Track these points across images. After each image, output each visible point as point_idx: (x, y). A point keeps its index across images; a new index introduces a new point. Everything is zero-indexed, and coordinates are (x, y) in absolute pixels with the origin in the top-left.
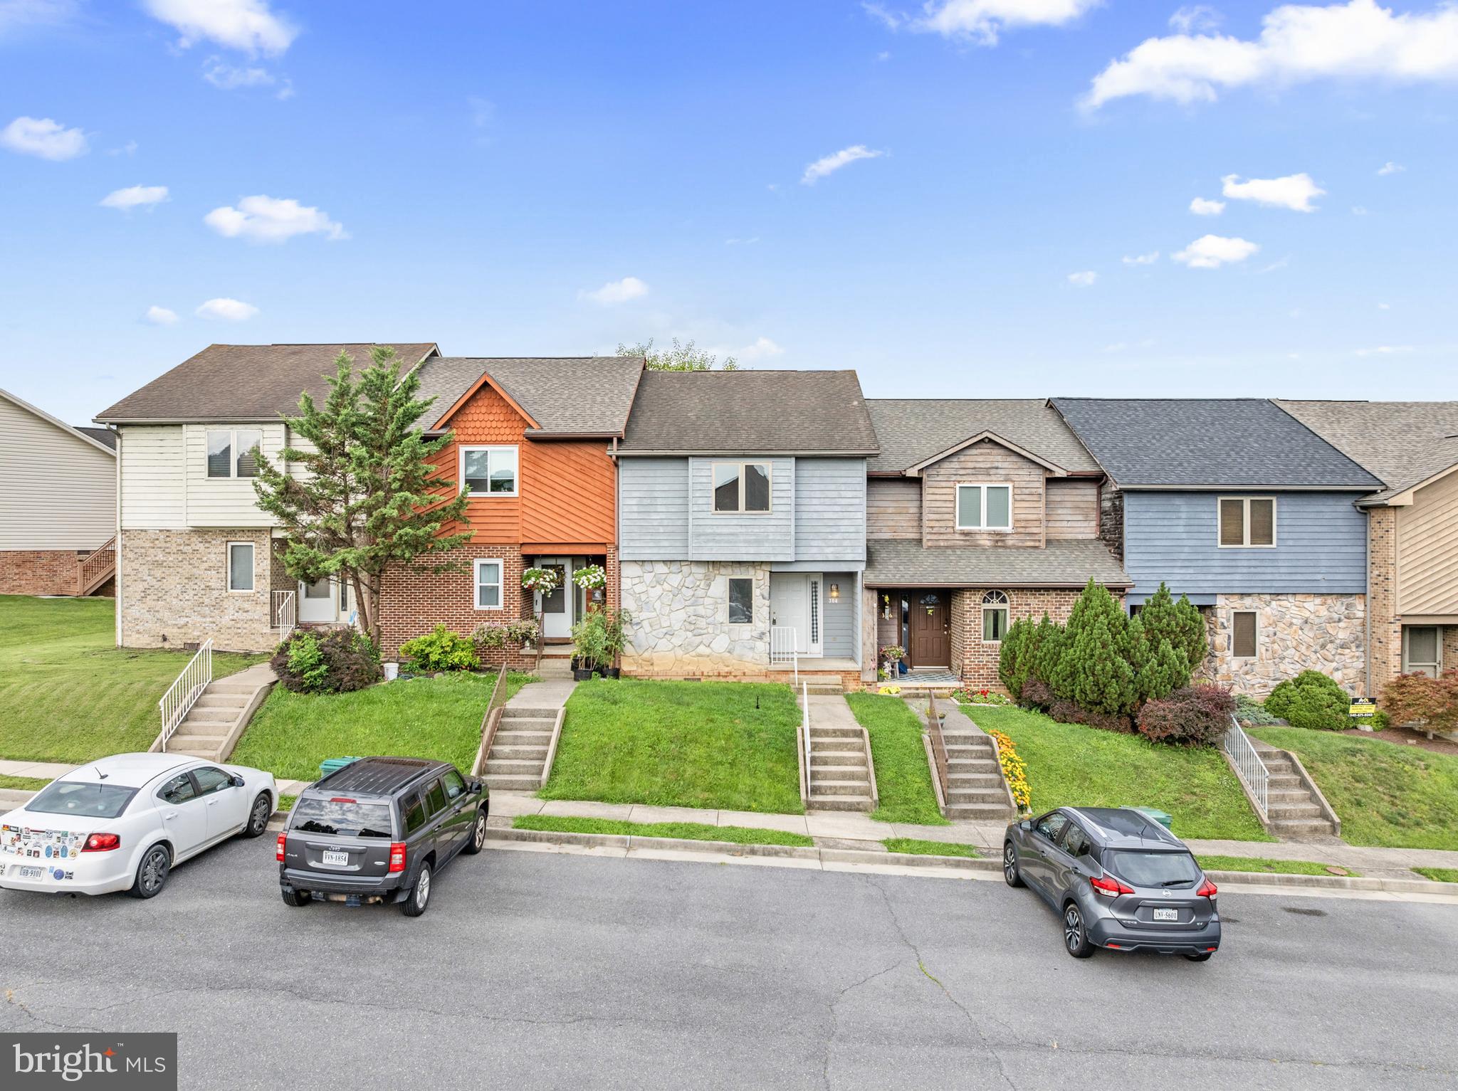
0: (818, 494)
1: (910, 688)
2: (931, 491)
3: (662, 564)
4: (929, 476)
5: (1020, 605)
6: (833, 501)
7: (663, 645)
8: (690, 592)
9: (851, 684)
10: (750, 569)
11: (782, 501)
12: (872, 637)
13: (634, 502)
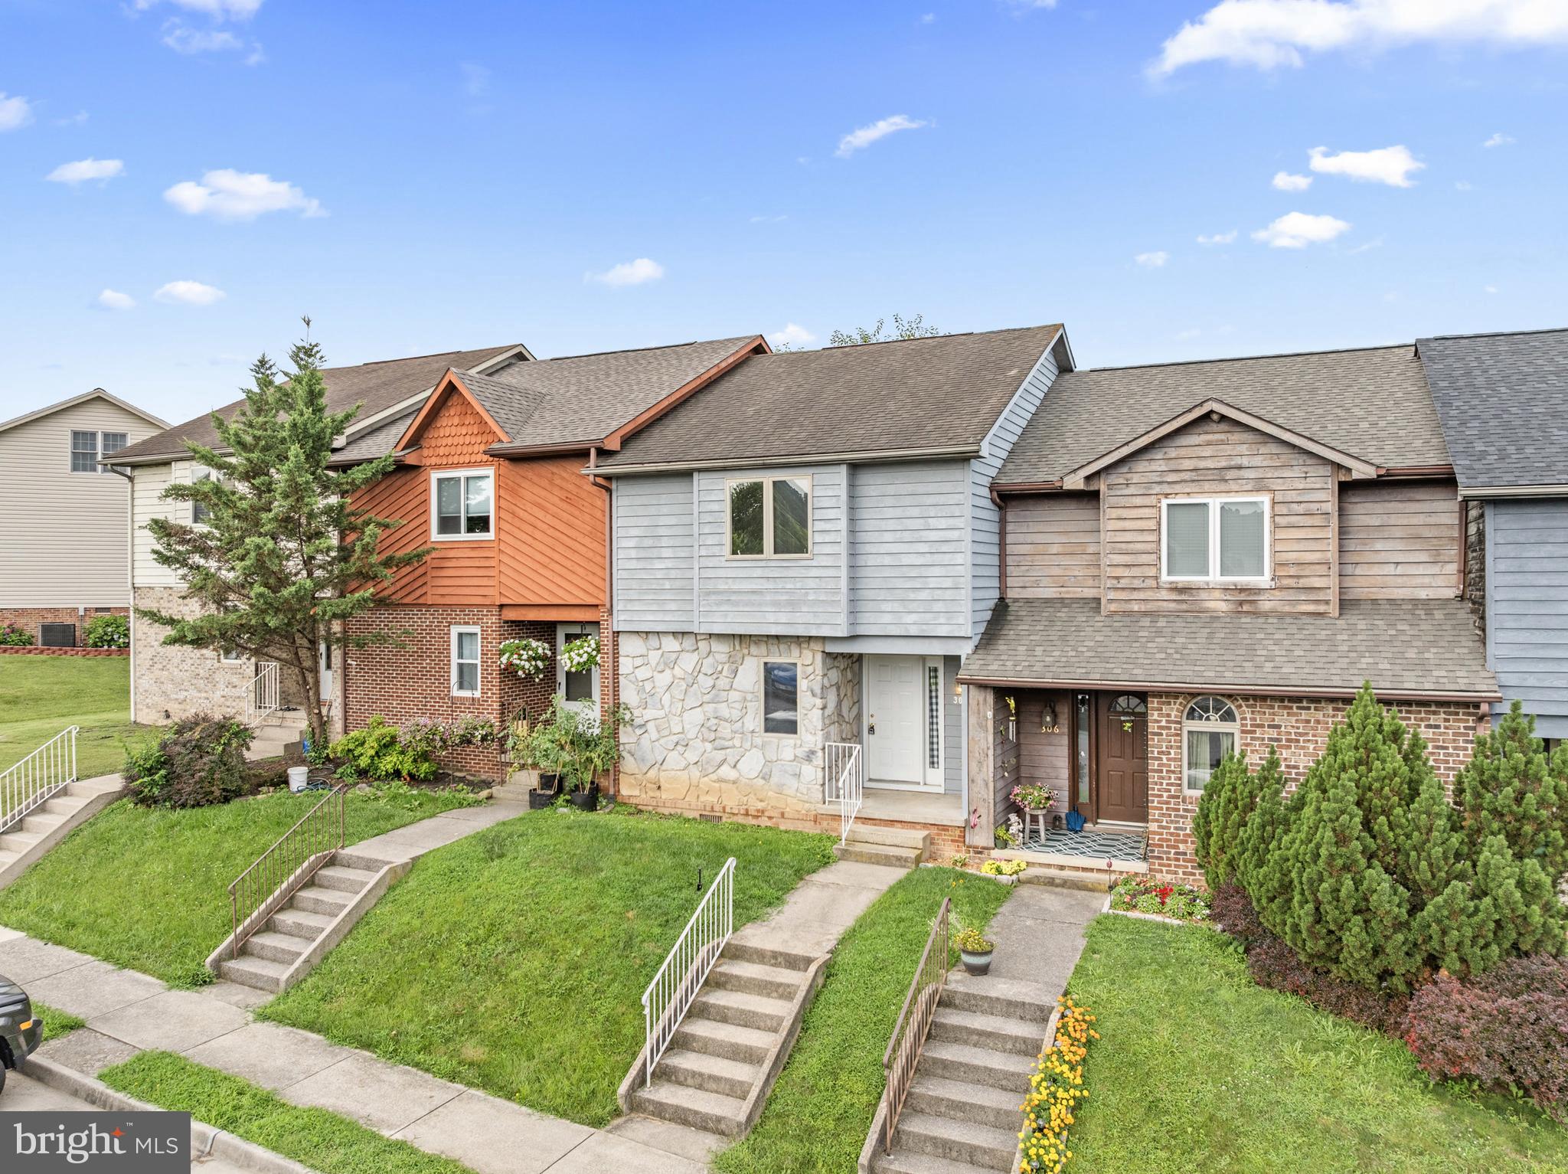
0: (892, 525)
1: (1049, 866)
2: (1115, 513)
3: (671, 637)
4: (1110, 487)
5: (1258, 726)
6: (916, 536)
7: (674, 760)
8: (710, 682)
9: (947, 848)
10: (794, 647)
11: (828, 538)
12: (985, 769)
13: (632, 543)
